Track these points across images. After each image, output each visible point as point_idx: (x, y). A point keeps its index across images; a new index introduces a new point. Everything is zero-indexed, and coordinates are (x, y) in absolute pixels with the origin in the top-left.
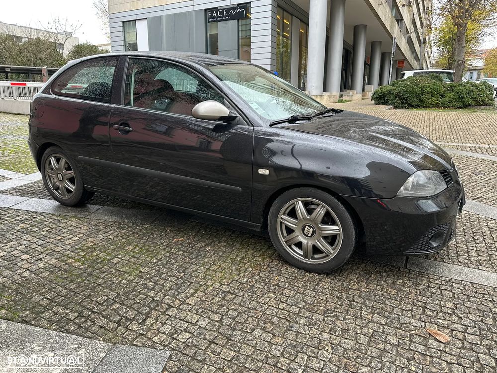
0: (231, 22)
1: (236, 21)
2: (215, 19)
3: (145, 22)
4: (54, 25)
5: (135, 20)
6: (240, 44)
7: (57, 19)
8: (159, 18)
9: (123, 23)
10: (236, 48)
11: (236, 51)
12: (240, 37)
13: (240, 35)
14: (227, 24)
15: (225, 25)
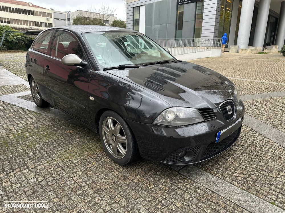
0: (192, 4)
1: (195, 3)
2: (183, 3)
3: (144, 7)
4: (102, 11)
5: (139, 6)
6: (196, 18)
7: (104, 7)
8: (152, 4)
9: (133, 8)
10: (194, 20)
11: (194, 21)
12: (197, 14)
13: (197, 12)
14: (189, 5)
15: (188, 6)
